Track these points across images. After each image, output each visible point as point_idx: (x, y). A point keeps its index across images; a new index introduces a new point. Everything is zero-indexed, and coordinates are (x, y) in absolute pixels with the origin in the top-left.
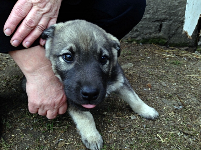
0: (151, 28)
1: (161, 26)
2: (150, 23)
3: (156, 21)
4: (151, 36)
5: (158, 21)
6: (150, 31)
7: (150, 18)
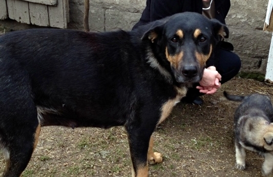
0: (251, 63)
1: (260, 62)
2: (250, 58)
3: (255, 57)
4: (250, 70)
5: (258, 57)
6: (249, 65)
7: (249, 54)
